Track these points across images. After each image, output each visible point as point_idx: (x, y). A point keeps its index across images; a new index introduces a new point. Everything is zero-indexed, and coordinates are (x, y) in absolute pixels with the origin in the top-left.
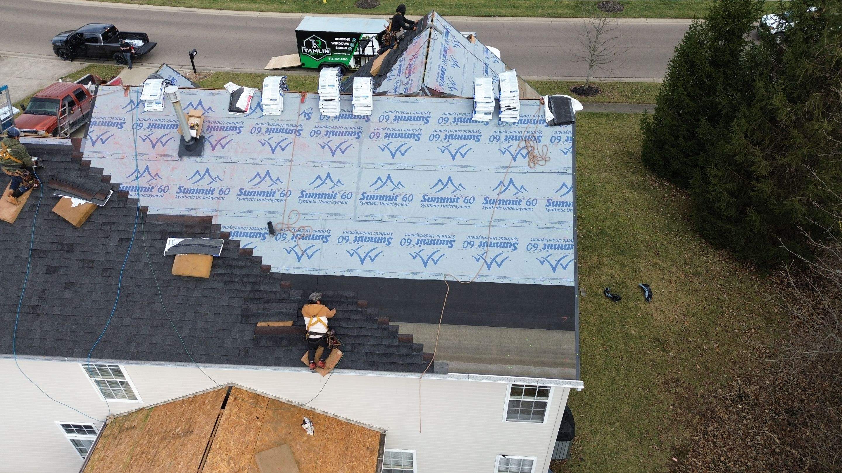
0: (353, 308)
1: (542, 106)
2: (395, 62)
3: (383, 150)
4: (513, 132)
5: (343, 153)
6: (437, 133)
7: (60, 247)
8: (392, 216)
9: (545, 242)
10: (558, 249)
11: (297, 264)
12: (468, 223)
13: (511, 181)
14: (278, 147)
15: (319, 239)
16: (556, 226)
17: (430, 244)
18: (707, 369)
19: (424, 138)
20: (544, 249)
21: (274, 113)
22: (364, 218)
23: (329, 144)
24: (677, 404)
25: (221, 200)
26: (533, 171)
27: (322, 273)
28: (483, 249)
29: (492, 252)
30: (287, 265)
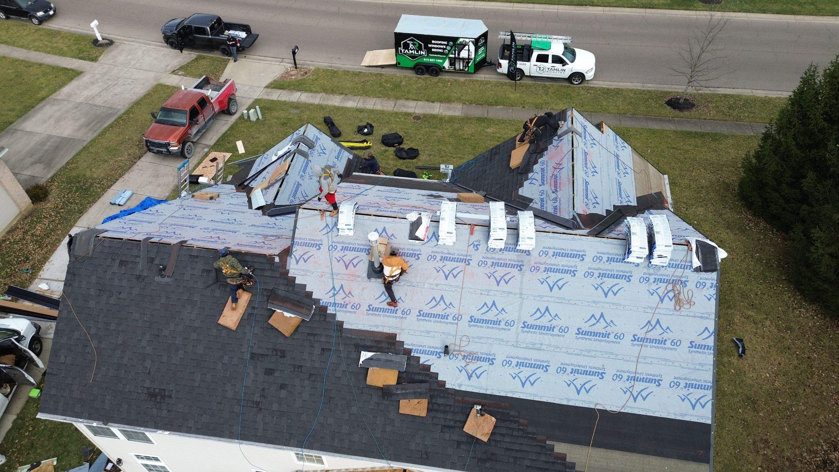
0: (515, 426)
1: (689, 252)
2: (536, 162)
3: (542, 283)
4: (662, 275)
5: (507, 283)
6: (592, 271)
7: (274, 353)
8: (550, 345)
9: (687, 381)
10: (698, 388)
11: (467, 382)
12: (617, 357)
13: (658, 322)
14: (451, 274)
15: (486, 361)
16: (698, 367)
17: (583, 374)
18: (795, 432)
19: (580, 274)
20: (685, 387)
21: (447, 244)
22: (525, 345)
23: (494, 274)
24: (764, 466)
25: (404, 320)
26: (678, 313)
27: (488, 392)
28: (630, 382)
29: (639, 386)
30: (458, 382)
